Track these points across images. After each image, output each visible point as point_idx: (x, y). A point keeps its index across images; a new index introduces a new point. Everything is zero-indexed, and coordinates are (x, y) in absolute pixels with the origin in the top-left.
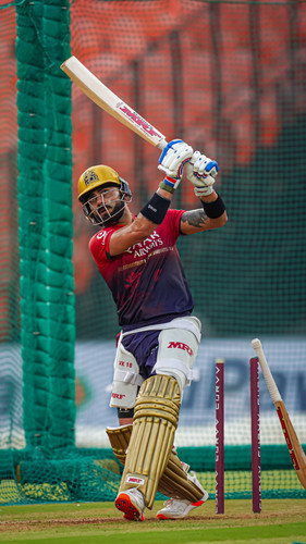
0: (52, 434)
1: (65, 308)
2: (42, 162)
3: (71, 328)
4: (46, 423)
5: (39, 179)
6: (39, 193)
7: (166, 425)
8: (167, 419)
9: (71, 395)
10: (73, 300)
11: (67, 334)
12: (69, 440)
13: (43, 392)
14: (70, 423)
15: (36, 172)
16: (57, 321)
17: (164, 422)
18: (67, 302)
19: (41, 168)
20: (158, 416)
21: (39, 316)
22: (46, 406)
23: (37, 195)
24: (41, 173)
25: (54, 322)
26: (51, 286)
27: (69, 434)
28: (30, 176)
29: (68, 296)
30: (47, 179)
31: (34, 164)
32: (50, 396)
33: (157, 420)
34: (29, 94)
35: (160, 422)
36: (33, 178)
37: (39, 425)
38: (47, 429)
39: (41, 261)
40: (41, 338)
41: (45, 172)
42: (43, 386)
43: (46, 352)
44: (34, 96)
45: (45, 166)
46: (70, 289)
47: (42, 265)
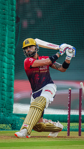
0: (6, 109)
1: (11, 71)
2: (6, 25)
3: (13, 77)
4: (4, 105)
5: (5, 31)
6: (5, 35)
7: (38, 110)
8: (39, 109)
9: (12, 97)
10: (14, 68)
11: (12, 78)
12: (11, 111)
13: (4, 96)
14: (12, 106)
15: (4, 28)
16: (9, 74)
17: (38, 109)
18: (12, 69)
19: (6, 27)
20: (36, 107)
21: (4, 73)
22: (4, 100)
23: (4, 36)
24: (6, 29)
25: (8, 75)
26: (7, 63)
27: (12, 109)
28: (2, 29)
29: (12, 67)
30: (7, 31)
31: (4, 26)
32: (6, 97)
33: (36, 108)
34: (3, 4)
35: (37, 109)
36: (4, 30)
37: (2, 106)
38: (5, 107)
39: (5, 56)
40: (4, 79)
41: (7, 28)
42: (4, 94)
43: (5, 84)
44: (4, 5)
45: (7, 27)
46: (13, 64)
47: (5, 57)
